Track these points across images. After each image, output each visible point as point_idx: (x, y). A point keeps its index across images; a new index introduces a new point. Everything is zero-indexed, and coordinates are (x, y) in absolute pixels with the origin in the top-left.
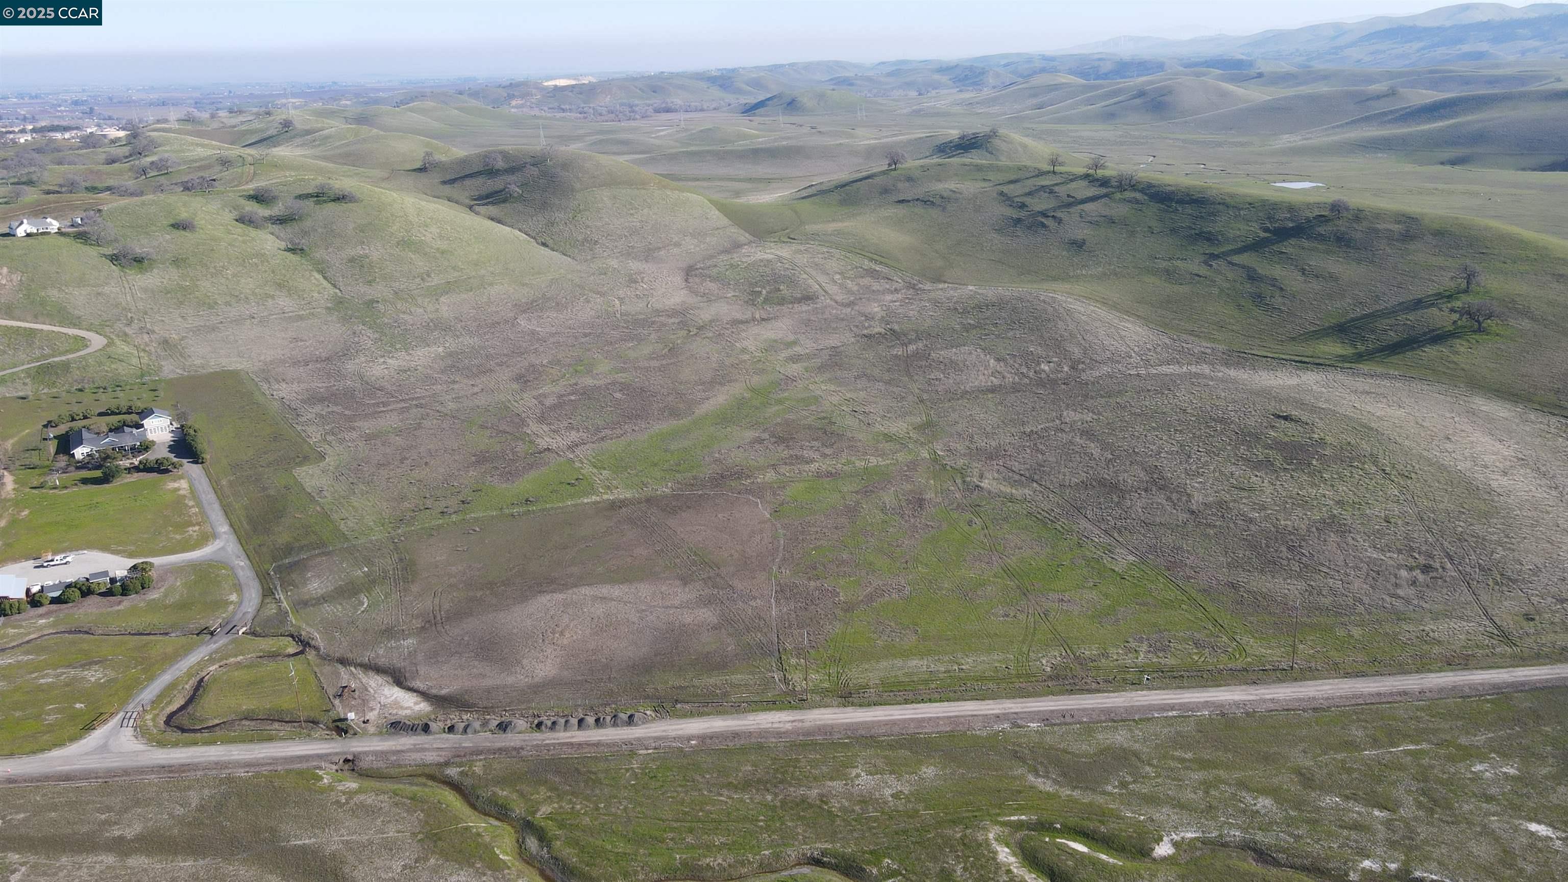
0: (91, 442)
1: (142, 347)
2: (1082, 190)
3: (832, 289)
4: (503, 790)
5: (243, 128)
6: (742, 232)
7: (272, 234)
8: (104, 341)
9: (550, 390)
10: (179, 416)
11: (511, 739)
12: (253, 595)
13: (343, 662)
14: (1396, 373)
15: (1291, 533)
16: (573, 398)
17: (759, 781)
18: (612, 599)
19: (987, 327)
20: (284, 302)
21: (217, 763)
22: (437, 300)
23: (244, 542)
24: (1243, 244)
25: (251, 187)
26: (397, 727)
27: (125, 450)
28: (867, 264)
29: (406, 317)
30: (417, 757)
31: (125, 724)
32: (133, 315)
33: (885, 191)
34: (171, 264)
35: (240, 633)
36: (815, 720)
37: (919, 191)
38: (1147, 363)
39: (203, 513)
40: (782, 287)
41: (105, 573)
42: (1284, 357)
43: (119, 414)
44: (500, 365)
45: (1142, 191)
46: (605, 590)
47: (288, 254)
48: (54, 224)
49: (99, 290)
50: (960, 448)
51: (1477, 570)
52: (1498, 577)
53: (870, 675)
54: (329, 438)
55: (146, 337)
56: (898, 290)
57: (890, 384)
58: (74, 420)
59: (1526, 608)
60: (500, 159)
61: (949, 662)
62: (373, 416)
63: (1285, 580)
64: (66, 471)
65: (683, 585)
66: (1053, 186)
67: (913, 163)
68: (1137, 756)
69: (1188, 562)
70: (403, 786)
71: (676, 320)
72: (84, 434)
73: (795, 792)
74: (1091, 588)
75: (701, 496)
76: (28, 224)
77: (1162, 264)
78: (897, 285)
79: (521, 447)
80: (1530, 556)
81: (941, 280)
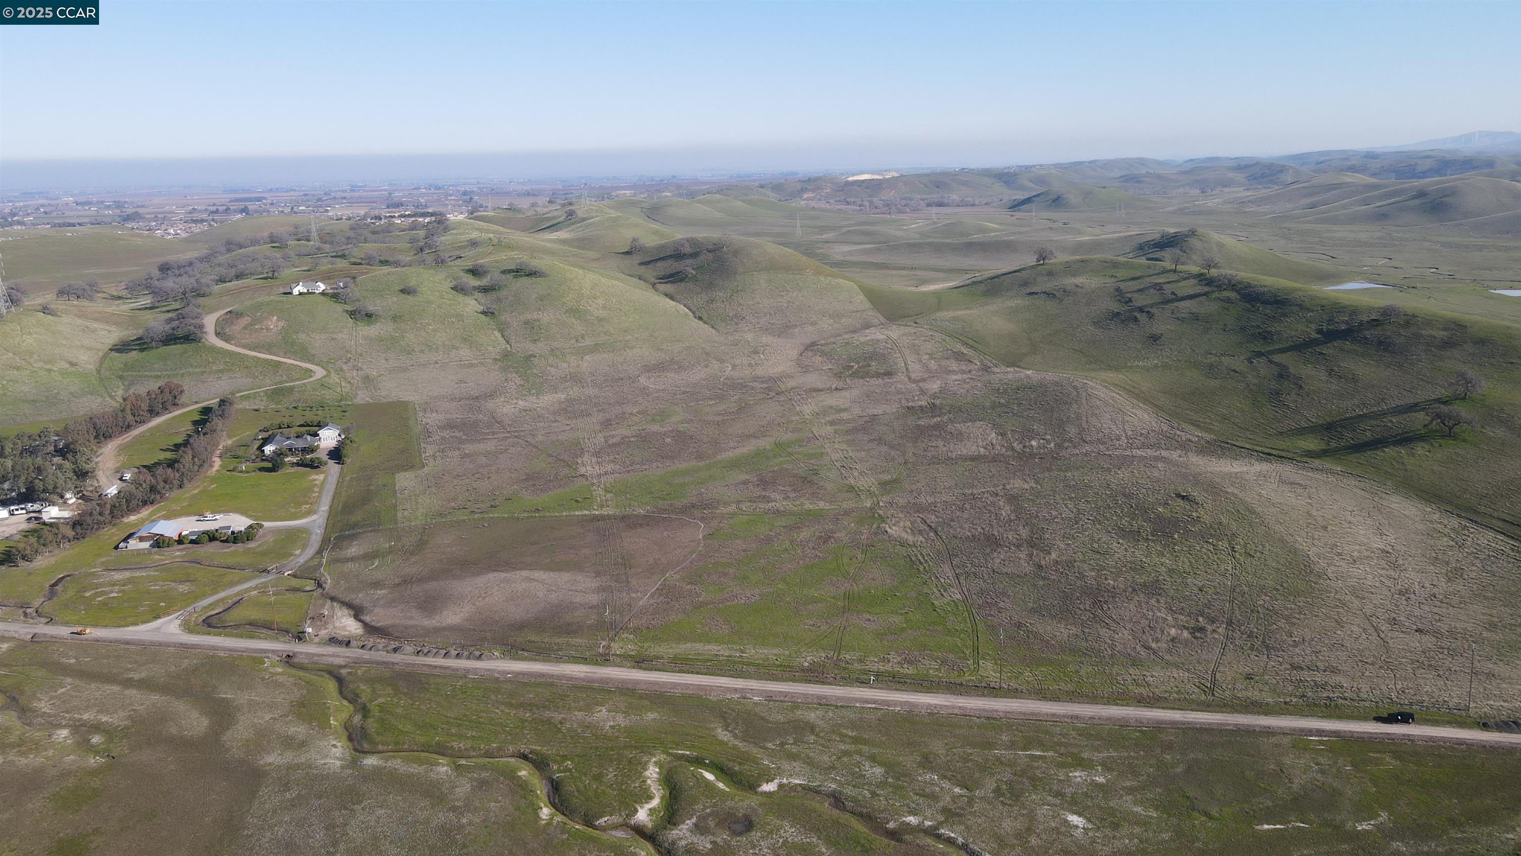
0: (277, 443)
1: (349, 380)
2: (1189, 287)
3: (914, 367)
4: (365, 685)
5: (549, 215)
6: (878, 315)
7: (476, 300)
8: (324, 373)
9: (621, 431)
10: (345, 431)
11: (397, 658)
12: (311, 551)
13: (333, 599)
14: (1339, 469)
15: (1109, 591)
16: (633, 439)
17: (531, 704)
18: (537, 581)
19: (1012, 406)
20: (465, 353)
22: (582, 358)
23: (331, 518)
24: (1292, 344)
25: (469, 264)
26: (333, 640)
27: (298, 451)
28: (959, 347)
29: (552, 370)
30: (330, 660)
31: (179, 618)
32: (351, 356)
33: (1025, 284)
34: (391, 320)
35: (286, 574)
36: (604, 674)
37: (1049, 285)
38: (1131, 446)
39: (319, 497)
40: (873, 364)
41: (229, 527)
42: (1258, 448)
43: (312, 426)
44: (598, 411)
45: (1238, 292)
46: (537, 574)
47: (483, 317)
48: (322, 287)
49: (334, 336)
50: (902, 502)
51: (1245, 636)
52: (1258, 644)
53: (671, 651)
54: (438, 454)
55: (355, 373)
56: (970, 371)
57: (892, 447)
58: (280, 428)
59: (1256, 670)
60: (687, 245)
61: (736, 650)
62: (479, 441)
63: (1067, 625)
64: (253, 461)
65: (596, 577)
66: (1165, 283)
67: (1061, 258)
68: (812, 728)
69: (1002, 605)
70: (308, 675)
71: (765, 385)
72: (278, 438)
73: (547, 714)
74: (901, 614)
75: (664, 518)
76: (303, 286)
77: (1212, 359)
78: (973, 367)
79: (565, 471)
80: (1306, 630)
81: (1013, 365)
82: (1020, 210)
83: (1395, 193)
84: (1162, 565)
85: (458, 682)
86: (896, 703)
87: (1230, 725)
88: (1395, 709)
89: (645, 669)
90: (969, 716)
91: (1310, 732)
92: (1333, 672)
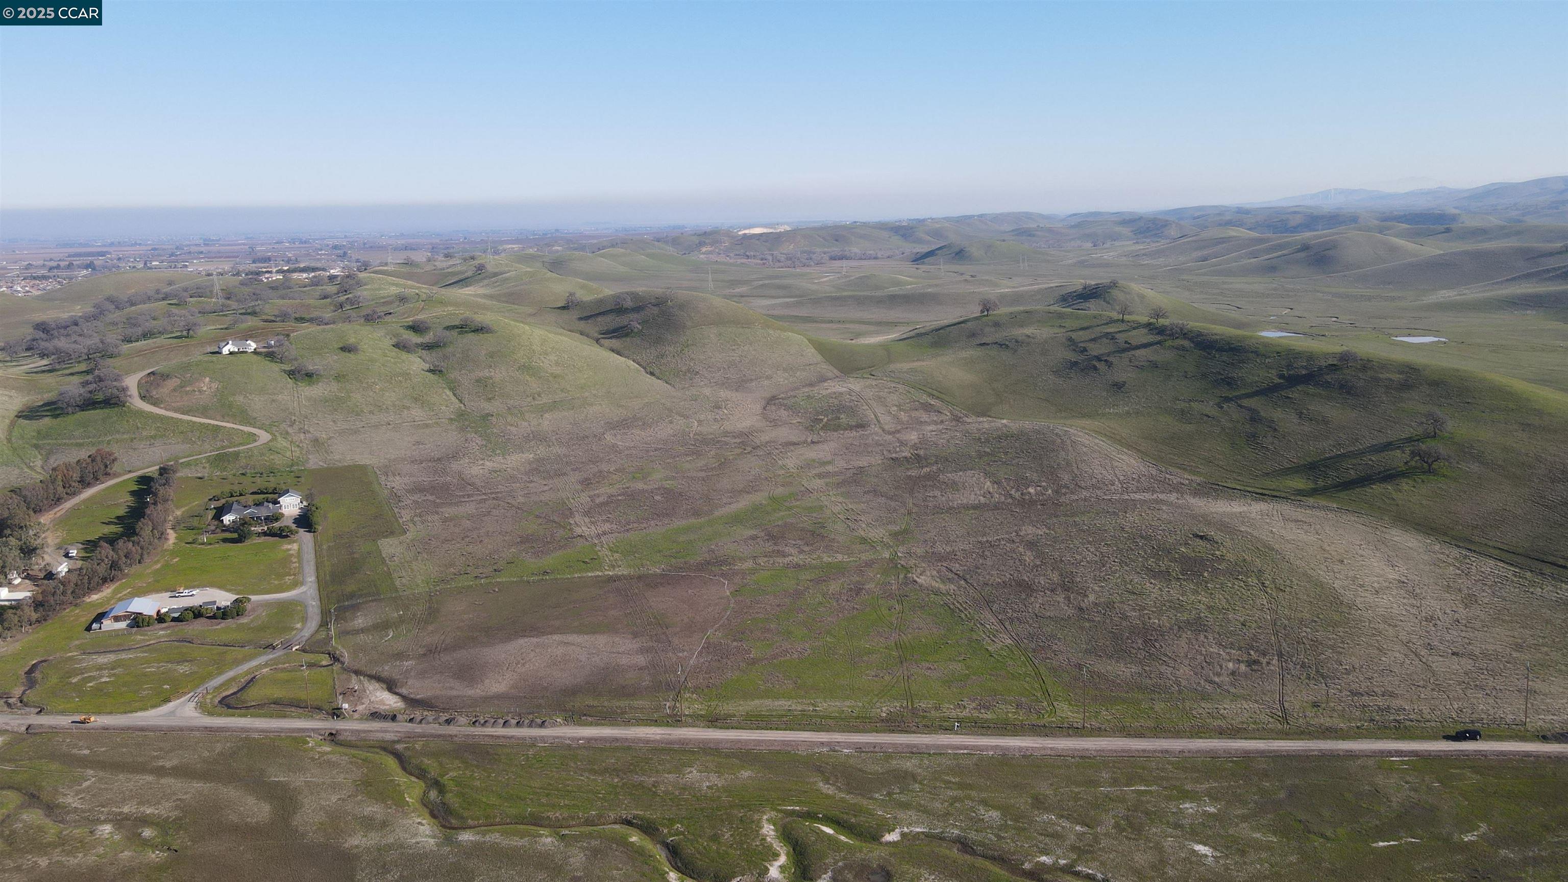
0: (237, 511)
1: (297, 443)
2: (1141, 336)
3: (885, 419)
4: (429, 760)
5: (450, 270)
6: (831, 368)
7: (420, 357)
8: (270, 437)
9: (604, 491)
10: (307, 497)
11: (452, 730)
12: (313, 624)
13: (357, 673)
14: (1335, 506)
15: (1156, 630)
16: (620, 498)
17: (615, 770)
18: (573, 644)
19: (999, 455)
20: (417, 413)
21: (242, 728)
22: (542, 416)
23: (321, 590)
24: (1258, 389)
25: (410, 320)
26: (375, 715)
27: (261, 520)
28: (925, 398)
29: (513, 429)
30: (380, 735)
31: (192, 700)
32: (296, 418)
33: (973, 335)
34: (333, 379)
35: (294, 649)
36: (680, 735)
37: (999, 336)
38: (1126, 490)
39: (301, 567)
40: (842, 416)
41: (214, 603)
42: (1249, 489)
43: (267, 493)
44: (573, 470)
45: (1191, 340)
46: (571, 638)
47: (429, 374)
48: (252, 345)
49: (275, 397)
50: (920, 551)
51: (1298, 667)
52: (1313, 673)
53: (741, 708)
54: (416, 519)
55: (302, 436)
56: (942, 422)
57: (891, 499)
58: (232, 496)
59: (1319, 697)
60: (629, 299)
61: (808, 704)
62: (456, 504)
63: (1126, 664)
64: (213, 532)
65: (633, 639)
66: (1116, 333)
67: (1003, 310)
68: (914, 777)
69: (1055, 647)
70: (361, 752)
71: (738, 440)
72: (235, 506)
73: (637, 778)
74: (960, 661)
75: (682, 576)
76: (232, 344)
77: (1181, 405)
78: (944, 418)
79: (560, 533)
80: (1353, 658)
81: (983, 414)
82: (923, 263)
83: (1280, 247)
84: (1200, 602)
85: (528, 750)
86: (987, 748)
87: (1314, 750)
88: (1460, 728)
89: (721, 728)
90: (1063, 756)
91: (1390, 753)
92: (1391, 696)
